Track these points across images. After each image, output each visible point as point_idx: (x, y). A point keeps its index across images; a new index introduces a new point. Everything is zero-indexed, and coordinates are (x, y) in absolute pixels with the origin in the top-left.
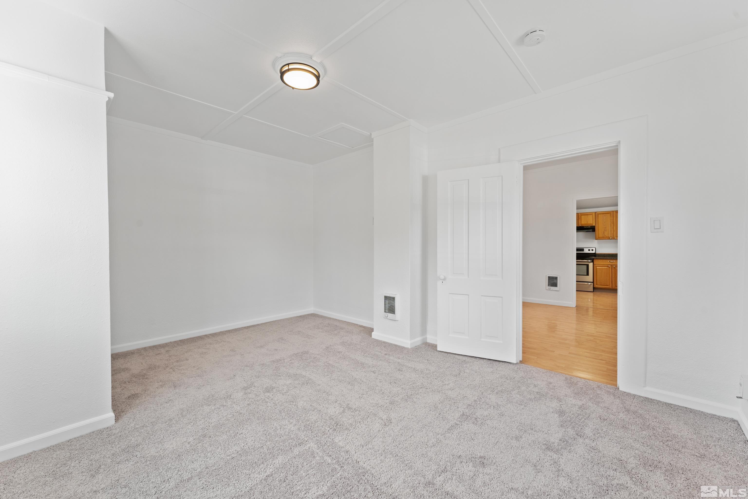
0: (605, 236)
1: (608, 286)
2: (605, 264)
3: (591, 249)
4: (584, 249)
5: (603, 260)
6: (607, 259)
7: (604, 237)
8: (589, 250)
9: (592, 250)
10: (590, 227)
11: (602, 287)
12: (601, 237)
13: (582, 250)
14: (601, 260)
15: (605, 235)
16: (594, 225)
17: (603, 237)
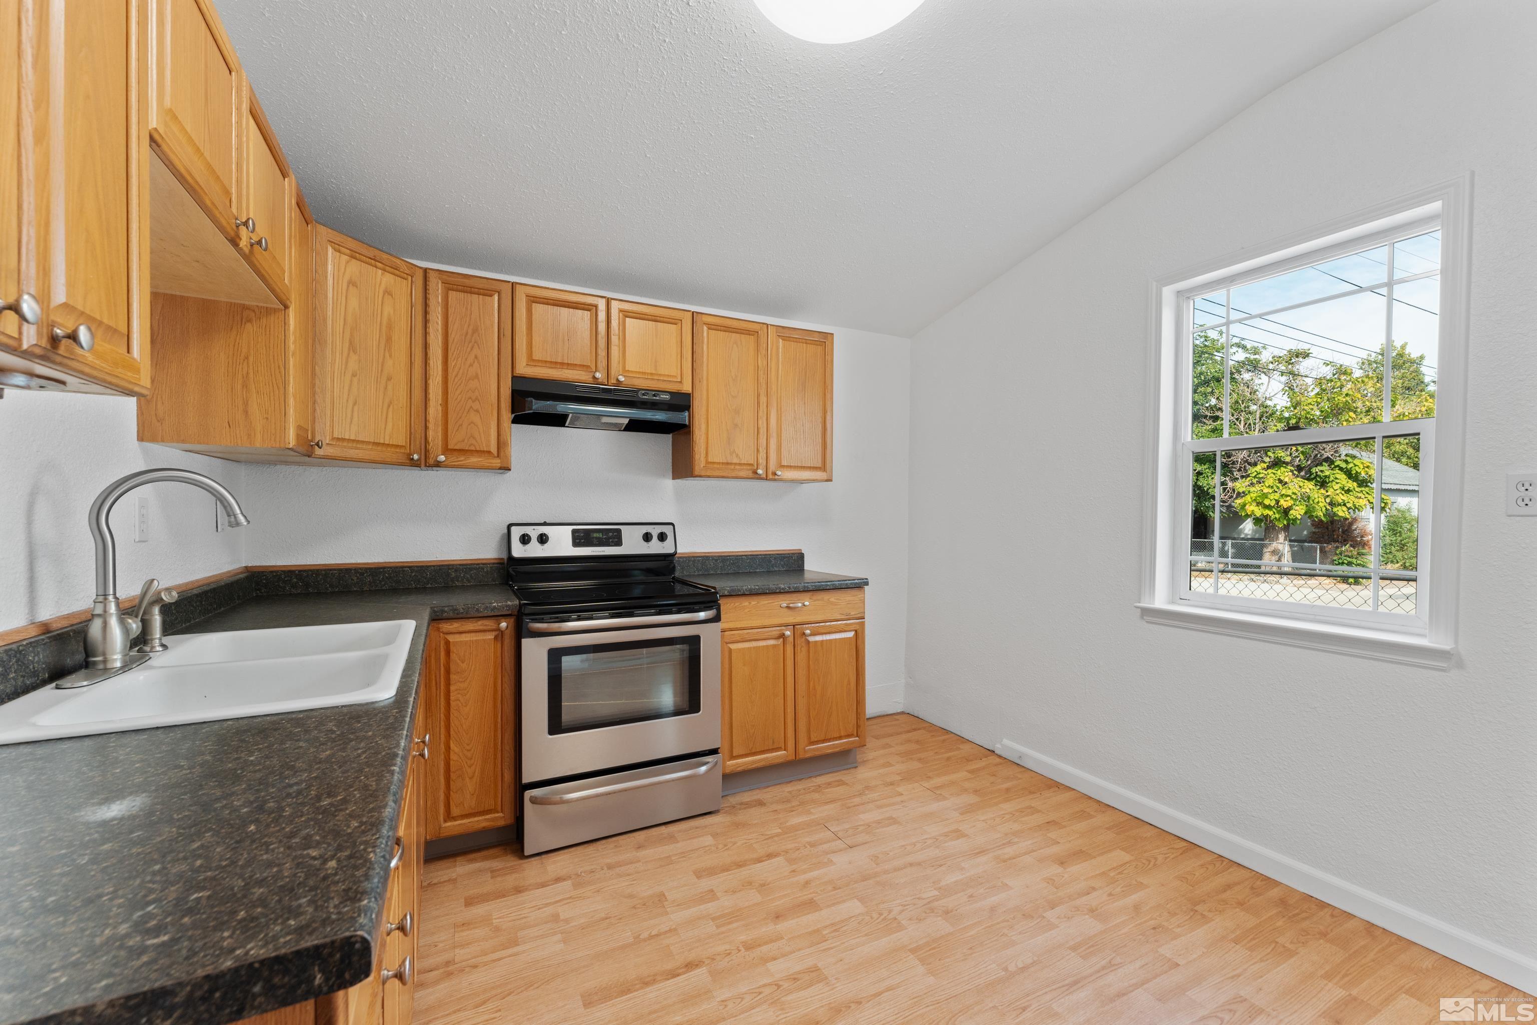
0: (735, 461)
1: (778, 749)
2: (767, 622)
3: (655, 531)
4: (619, 531)
5: (763, 597)
6: (780, 593)
7: (731, 464)
8: (647, 537)
9: (662, 537)
10: (666, 397)
11: (754, 762)
12: (716, 460)
13: (613, 536)
14: (749, 598)
15: (737, 456)
16: (686, 388)
17: (728, 464)
